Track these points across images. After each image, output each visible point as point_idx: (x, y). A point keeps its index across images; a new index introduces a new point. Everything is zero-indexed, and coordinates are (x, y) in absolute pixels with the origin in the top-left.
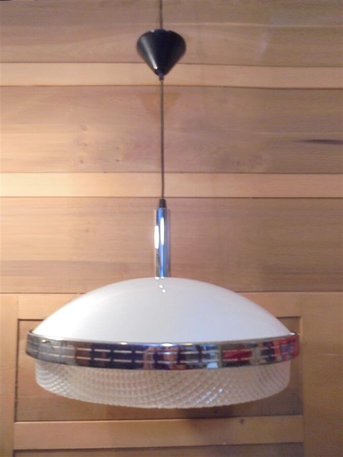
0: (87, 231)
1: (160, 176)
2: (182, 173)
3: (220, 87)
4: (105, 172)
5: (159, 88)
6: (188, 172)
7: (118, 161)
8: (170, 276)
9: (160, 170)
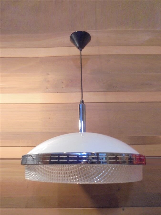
0: (49, 118)
1: (81, 93)
2: (91, 92)
3: (107, 55)
4: (57, 93)
5: (80, 57)
6: (94, 92)
7: (63, 87)
8: (86, 132)
9: (81, 91)
